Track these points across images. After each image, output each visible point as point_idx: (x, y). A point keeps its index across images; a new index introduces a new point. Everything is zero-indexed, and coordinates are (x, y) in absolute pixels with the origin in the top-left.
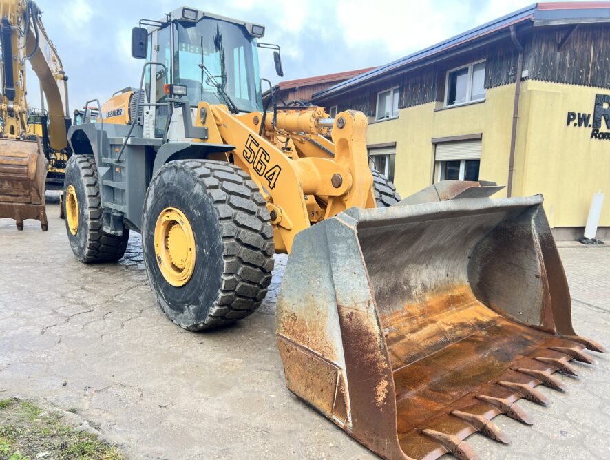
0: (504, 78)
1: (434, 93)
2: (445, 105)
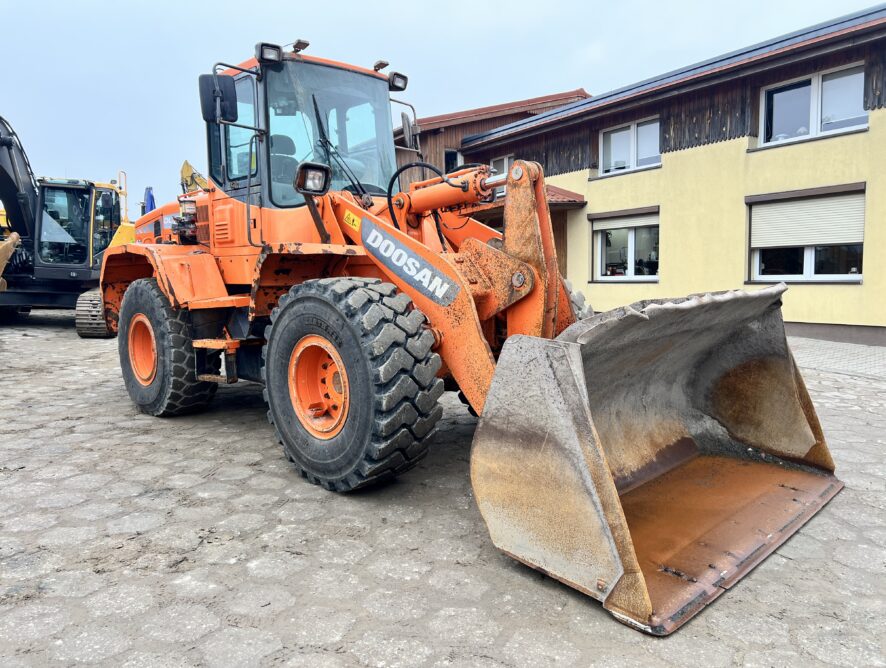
1: (744, 124)
2: (761, 142)
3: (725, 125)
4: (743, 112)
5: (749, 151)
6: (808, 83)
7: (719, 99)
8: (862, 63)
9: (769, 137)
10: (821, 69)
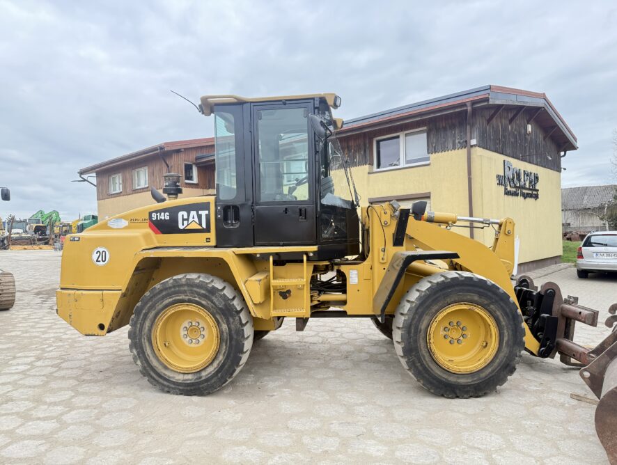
0: (450, 145)
1: (366, 157)
2: (375, 169)
3: (356, 158)
4: (365, 151)
5: (369, 173)
6: (398, 137)
7: (352, 143)
8: (425, 128)
9: (379, 166)
10: (405, 130)
